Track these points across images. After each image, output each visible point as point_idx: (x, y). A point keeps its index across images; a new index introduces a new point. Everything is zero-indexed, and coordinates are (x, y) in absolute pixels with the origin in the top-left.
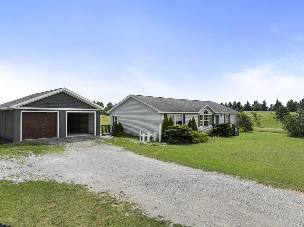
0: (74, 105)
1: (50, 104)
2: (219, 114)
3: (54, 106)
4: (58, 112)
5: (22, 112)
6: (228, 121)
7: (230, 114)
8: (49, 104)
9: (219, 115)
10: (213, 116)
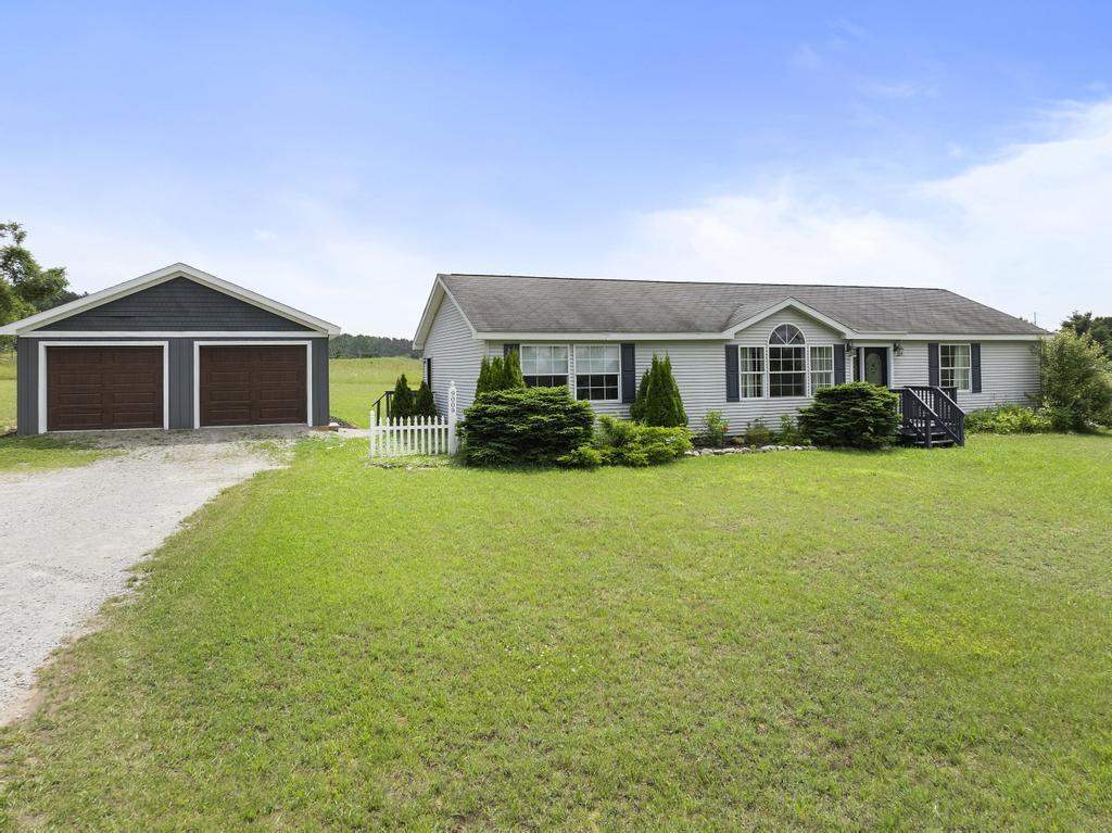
0: (223, 319)
1: (137, 319)
2: (888, 341)
3: (150, 324)
4: (166, 344)
5: (42, 345)
6: (966, 375)
7: (976, 346)
8: (132, 319)
9: (891, 346)
10: (840, 351)
